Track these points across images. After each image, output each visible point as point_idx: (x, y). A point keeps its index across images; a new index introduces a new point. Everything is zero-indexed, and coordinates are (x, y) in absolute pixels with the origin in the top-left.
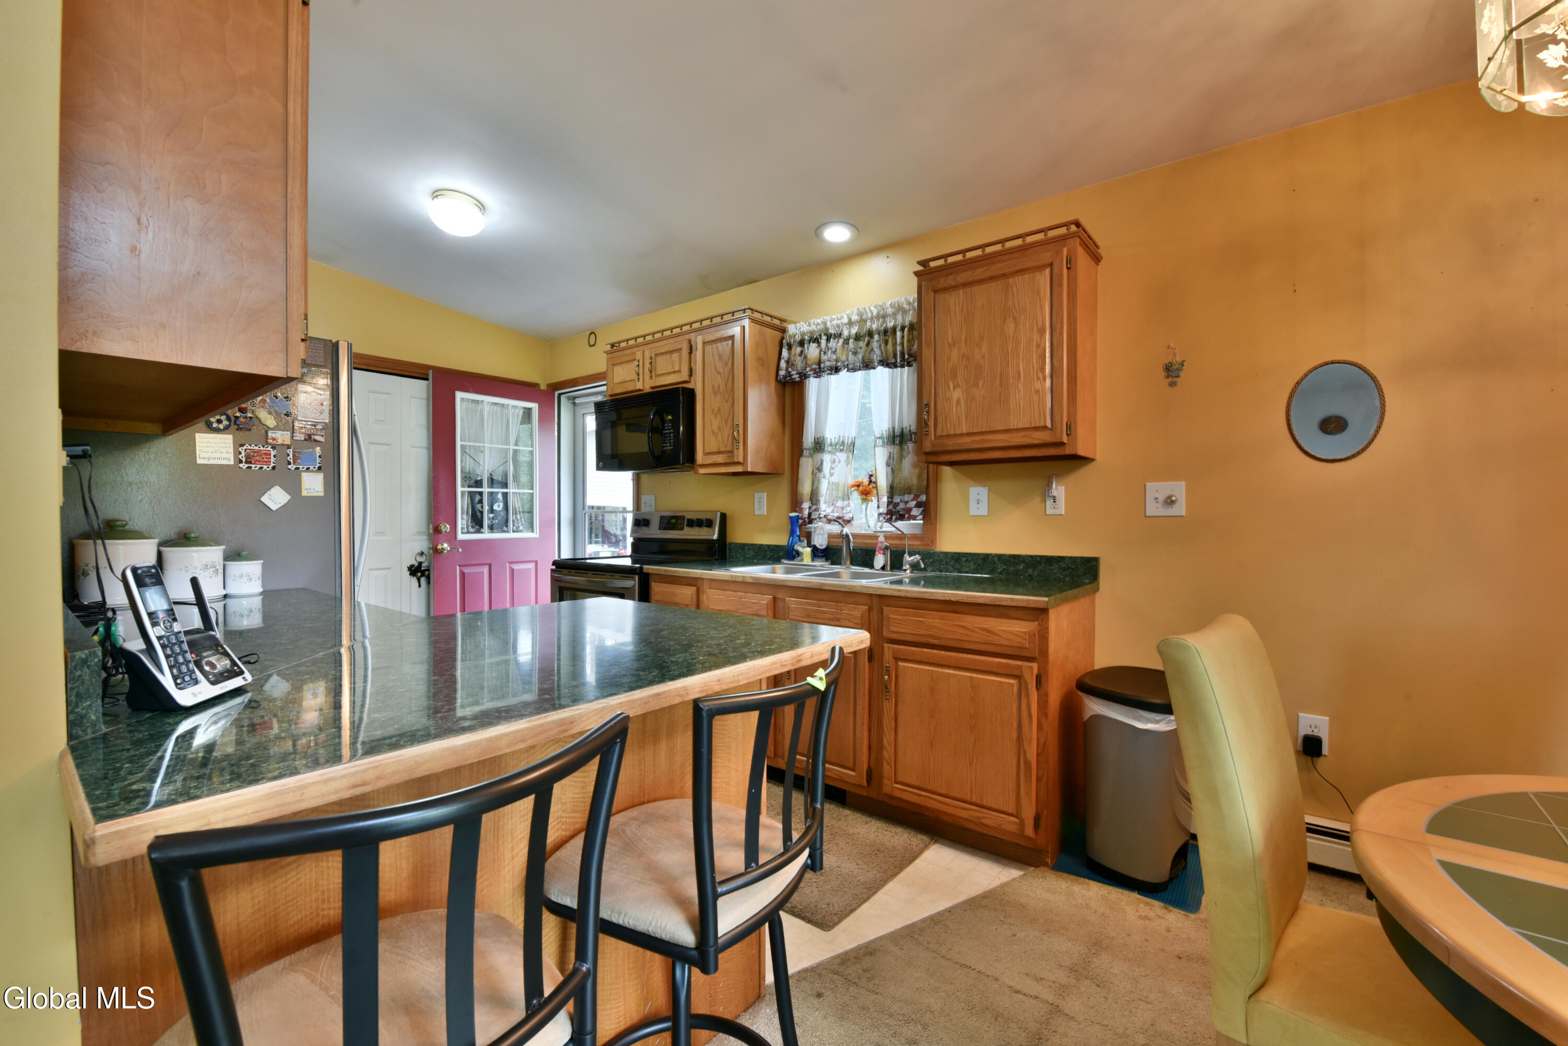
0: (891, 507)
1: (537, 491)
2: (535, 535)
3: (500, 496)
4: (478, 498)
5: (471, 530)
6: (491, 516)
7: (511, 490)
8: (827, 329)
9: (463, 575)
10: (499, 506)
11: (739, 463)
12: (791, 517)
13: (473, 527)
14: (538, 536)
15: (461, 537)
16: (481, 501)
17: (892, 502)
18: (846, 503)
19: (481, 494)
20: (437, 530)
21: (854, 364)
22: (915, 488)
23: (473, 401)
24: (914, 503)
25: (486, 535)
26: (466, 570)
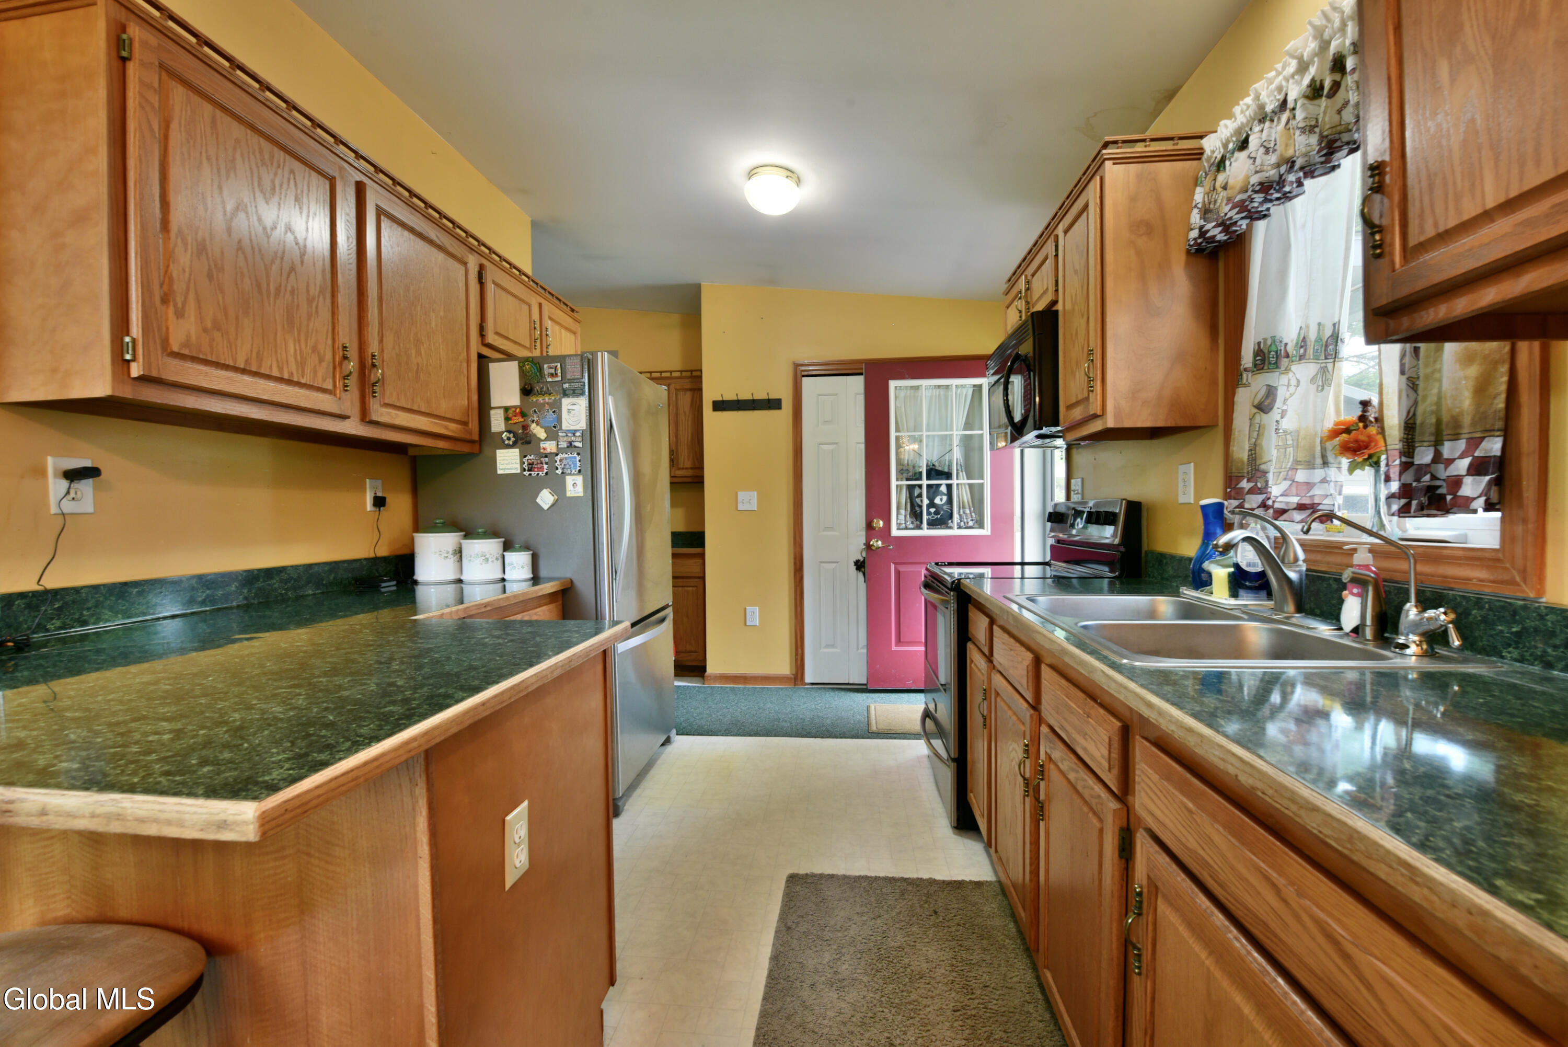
0: (1408, 477)
1: (987, 481)
2: (986, 531)
3: (943, 489)
4: (917, 492)
5: (911, 526)
6: (932, 510)
7: (954, 482)
8: (1262, 107)
9: (898, 573)
10: (941, 500)
11: (1095, 417)
12: (1203, 508)
13: (912, 523)
14: (989, 533)
15: (895, 532)
16: (920, 495)
17: (1411, 464)
18: (1319, 474)
19: (920, 486)
20: (869, 526)
21: (1306, 155)
22: (1467, 421)
23: (912, 387)
24: (1466, 462)
25: (926, 532)
26: (902, 569)
